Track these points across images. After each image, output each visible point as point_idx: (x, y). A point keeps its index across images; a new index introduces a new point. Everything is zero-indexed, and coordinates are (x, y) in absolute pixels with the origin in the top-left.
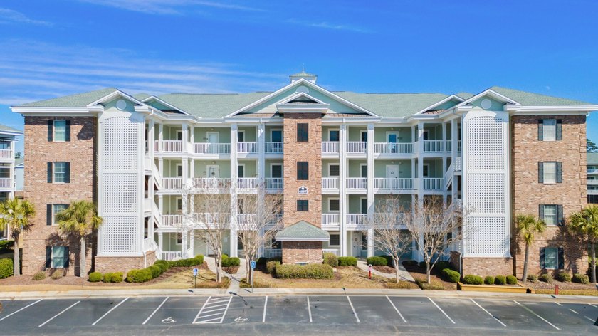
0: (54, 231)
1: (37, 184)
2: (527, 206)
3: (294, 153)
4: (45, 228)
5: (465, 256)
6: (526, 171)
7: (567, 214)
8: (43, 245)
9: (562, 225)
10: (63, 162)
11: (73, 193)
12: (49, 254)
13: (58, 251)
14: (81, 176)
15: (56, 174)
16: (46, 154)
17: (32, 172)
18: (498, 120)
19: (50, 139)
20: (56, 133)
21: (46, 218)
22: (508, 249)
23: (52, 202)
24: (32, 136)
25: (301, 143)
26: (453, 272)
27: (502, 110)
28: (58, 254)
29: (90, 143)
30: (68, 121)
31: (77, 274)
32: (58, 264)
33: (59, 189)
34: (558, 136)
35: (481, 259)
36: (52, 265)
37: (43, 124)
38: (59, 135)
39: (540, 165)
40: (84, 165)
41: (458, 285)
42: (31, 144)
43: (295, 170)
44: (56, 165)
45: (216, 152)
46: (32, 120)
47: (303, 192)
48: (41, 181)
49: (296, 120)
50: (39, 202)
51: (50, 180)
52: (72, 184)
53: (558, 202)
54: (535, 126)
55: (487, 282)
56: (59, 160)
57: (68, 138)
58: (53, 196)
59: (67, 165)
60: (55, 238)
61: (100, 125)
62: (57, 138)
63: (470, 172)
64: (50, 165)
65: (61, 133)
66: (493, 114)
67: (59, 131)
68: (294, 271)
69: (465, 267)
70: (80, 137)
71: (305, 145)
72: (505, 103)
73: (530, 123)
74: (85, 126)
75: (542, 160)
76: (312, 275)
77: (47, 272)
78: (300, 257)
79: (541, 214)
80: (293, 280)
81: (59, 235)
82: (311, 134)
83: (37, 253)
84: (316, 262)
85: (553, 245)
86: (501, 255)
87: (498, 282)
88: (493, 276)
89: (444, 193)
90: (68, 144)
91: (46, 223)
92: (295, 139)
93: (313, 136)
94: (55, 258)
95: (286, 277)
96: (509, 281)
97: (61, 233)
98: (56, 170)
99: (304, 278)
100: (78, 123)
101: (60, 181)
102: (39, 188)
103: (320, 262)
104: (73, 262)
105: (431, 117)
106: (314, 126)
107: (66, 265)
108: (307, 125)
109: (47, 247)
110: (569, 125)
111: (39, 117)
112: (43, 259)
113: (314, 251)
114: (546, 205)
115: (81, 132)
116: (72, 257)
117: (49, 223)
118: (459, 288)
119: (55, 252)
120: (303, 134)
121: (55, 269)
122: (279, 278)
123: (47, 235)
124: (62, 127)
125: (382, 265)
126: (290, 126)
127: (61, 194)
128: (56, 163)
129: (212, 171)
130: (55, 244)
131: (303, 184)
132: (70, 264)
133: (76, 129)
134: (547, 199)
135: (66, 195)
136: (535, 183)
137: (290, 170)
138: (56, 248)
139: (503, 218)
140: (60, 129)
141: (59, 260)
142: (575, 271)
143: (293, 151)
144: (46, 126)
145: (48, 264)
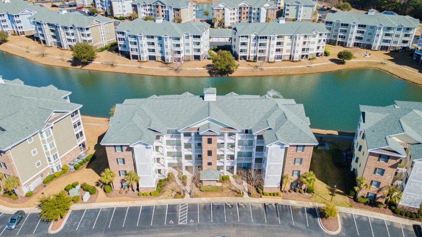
0: (122, 178)
2: (288, 171)
4: (119, 177)
6: (289, 161)
7: (302, 173)
9: (299, 176)
11: (127, 167)
12: (122, 184)
14: (129, 162)
15: (120, 162)
16: (115, 156)
17: (111, 161)
18: (281, 148)
19: (116, 151)
23: (120, 170)
24: (109, 150)
25: (209, 144)
26: (260, 190)
29: (131, 152)
30: (121, 146)
31: (132, 190)
34: (303, 151)
35: (270, 188)
40: (130, 159)
41: (261, 195)
43: (207, 153)
44: (119, 159)
47: (210, 160)
48: (115, 164)
49: (207, 136)
50: (115, 170)
51: (118, 164)
52: (126, 165)
53: (299, 169)
54: (295, 147)
56: (120, 157)
57: (122, 151)
58: (120, 168)
59: (123, 159)
60: (123, 180)
62: (118, 151)
63: (269, 163)
64: (117, 159)
66: (280, 146)
67: (118, 149)
69: (264, 190)
70: (126, 150)
71: (211, 145)
72: (283, 145)
74: (127, 148)
75: (296, 158)
77: (122, 189)
79: (293, 173)
80: (207, 192)
82: (213, 141)
83: (118, 184)
84: (214, 184)
85: (295, 182)
86: (277, 186)
87: (274, 195)
88: (273, 192)
90: (123, 153)
92: (207, 143)
94: (124, 185)
95: (204, 191)
96: (278, 195)
97: (125, 178)
100: (125, 147)
101: (121, 164)
102: (115, 166)
104: (131, 186)
106: (214, 138)
107: (128, 187)
108: (211, 139)
109: (121, 182)
110: (307, 147)
112: (120, 186)
113: (214, 181)
114: (295, 171)
117: (120, 175)
118: (261, 197)
119: (124, 183)
120: (210, 141)
121: (125, 188)
123: (120, 179)
124: (119, 147)
126: (205, 139)
127: (122, 167)
131: (210, 157)
134: (296, 169)
135: (125, 168)
136: (292, 164)
137: (205, 153)
139: (279, 176)
143: (206, 147)
144: (114, 148)
145: (122, 187)
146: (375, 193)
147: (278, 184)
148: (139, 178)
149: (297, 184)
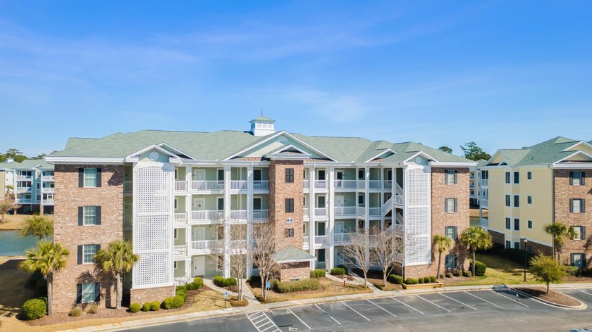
0: (84, 270)
1: (67, 227)
2: (439, 228)
3: (283, 192)
4: (76, 267)
5: (406, 265)
6: (439, 205)
7: (459, 232)
8: (74, 283)
9: (457, 240)
10: (93, 206)
11: (103, 234)
12: (80, 291)
13: (88, 287)
14: (113, 218)
15: (86, 217)
16: (77, 199)
17: (62, 216)
18: (425, 171)
19: (81, 185)
20: (86, 179)
21: (76, 258)
22: (430, 258)
23: (83, 243)
24: (62, 182)
25: (289, 184)
26: (398, 277)
27: (427, 164)
28: (88, 290)
29: (120, 188)
30: (99, 169)
31: (108, 306)
32: (88, 298)
33: (90, 231)
34: (455, 181)
35: (415, 266)
36: (83, 301)
37: (74, 171)
38: (89, 181)
39: (446, 200)
40: (115, 208)
41: (403, 286)
42: (61, 190)
43: (284, 205)
44: (86, 209)
45: (208, 188)
46: (62, 168)
47: (290, 222)
48: (71, 224)
49: (285, 166)
50: (69, 244)
51: (80, 223)
52: (102, 226)
53: (455, 225)
54: (443, 175)
55: (420, 282)
56: (90, 204)
57: (99, 184)
58: (84, 237)
59: (98, 210)
60: (86, 276)
61: (134, 173)
62: (86, 184)
63: (410, 207)
64: (80, 209)
65: (91, 179)
66: (422, 167)
67: (89, 178)
68: (294, 287)
69: (406, 273)
70: (110, 183)
71: (291, 186)
72: (430, 160)
73: (441, 172)
74: (116, 173)
75: (447, 197)
76: (306, 288)
77: (79, 308)
78: (294, 275)
79: (446, 233)
80: (294, 294)
81: (90, 273)
82: (296, 177)
83: (67, 292)
84: (305, 277)
85: (452, 254)
86: (426, 263)
87: (426, 281)
88: (423, 277)
89: (382, 218)
90: (99, 189)
91: (76, 262)
92: (284, 180)
93: (297, 178)
94: (86, 294)
95: (287, 291)
96: (433, 281)
97: (92, 271)
98: (86, 213)
99: (301, 291)
100: (109, 171)
101: (90, 223)
102: (70, 231)
103: (308, 277)
104: (105, 296)
105: (375, 164)
106: (298, 170)
107: (97, 300)
108: (293, 170)
109: (78, 285)
110: (461, 174)
111: (70, 165)
112: (74, 296)
113: (304, 269)
114: (449, 227)
115: (112, 178)
116: (103, 291)
117: (80, 262)
118: (404, 288)
119: (85, 288)
120: (289, 177)
121: (87, 304)
122: (282, 292)
123: (78, 274)
124: (92, 175)
125: (342, 274)
126: (280, 171)
127: (90, 235)
128: (87, 207)
129: (198, 204)
130: (86, 281)
131: (290, 216)
132: (101, 298)
133: (107, 176)
134: (449, 223)
135: (97, 235)
136: (443, 213)
137: (280, 205)
138: (86, 285)
139: (427, 238)
140: (90, 176)
141: (88, 295)
142: (463, 270)
143: (283, 190)
144: (77, 174)
145: (79, 300)
146: (582, 252)
147: (427, 257)
148: (135, 258)
149: (456, 259)
